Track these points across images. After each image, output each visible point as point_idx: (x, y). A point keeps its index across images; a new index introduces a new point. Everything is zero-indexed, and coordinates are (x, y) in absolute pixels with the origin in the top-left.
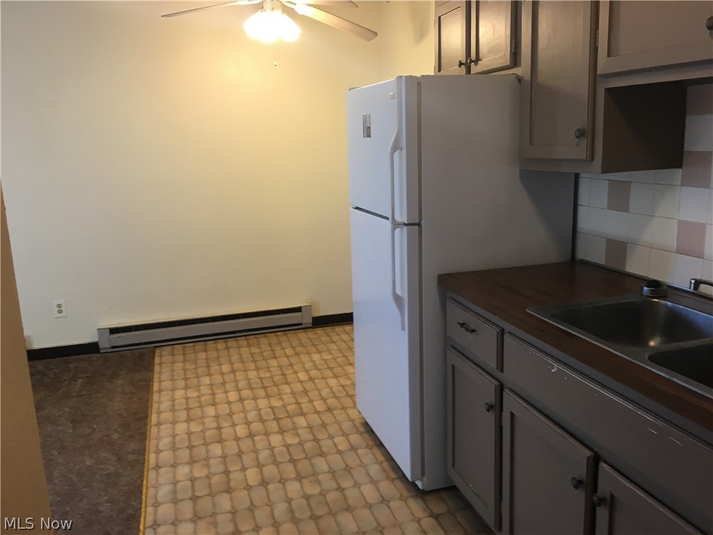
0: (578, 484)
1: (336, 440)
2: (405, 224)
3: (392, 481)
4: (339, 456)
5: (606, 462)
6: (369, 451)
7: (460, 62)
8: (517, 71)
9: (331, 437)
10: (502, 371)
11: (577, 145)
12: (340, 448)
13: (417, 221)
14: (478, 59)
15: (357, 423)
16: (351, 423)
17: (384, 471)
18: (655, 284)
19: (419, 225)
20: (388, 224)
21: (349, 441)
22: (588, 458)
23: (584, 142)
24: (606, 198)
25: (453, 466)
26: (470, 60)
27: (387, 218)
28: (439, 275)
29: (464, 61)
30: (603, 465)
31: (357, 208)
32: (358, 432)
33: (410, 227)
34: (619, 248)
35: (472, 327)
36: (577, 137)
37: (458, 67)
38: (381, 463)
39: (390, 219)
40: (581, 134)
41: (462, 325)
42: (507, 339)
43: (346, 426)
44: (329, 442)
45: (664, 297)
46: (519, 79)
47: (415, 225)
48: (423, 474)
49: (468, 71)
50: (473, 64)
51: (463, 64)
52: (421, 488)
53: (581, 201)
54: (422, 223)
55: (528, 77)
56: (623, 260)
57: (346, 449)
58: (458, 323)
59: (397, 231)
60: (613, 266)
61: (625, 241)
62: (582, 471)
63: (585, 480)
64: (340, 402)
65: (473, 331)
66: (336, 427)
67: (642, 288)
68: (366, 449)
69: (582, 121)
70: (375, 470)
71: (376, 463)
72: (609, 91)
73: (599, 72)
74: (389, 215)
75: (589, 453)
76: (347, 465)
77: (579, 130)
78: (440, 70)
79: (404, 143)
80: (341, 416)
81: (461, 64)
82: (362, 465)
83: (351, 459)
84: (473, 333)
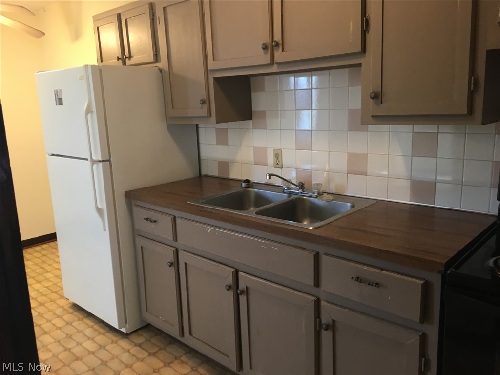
0: (229, 288)
1: (54, 322)
2: (100, 161)
3: (104, 334)
4: (59, 331)
5: (241, 272)
6: (81, 322)
7: (118, 57)
8: (159, 65)
9: (49, 321)
10: (176, 240)
11: (201, 108)
12: (58, 325)
13: (108, 159)
14: (130, 57)
15: (66, 307)
16: (61, 309)
17: (96, 330)
18: (247, 181)
19: (109, 161)
20: (88, 163)
21: (64, 320)
22: (233, 272)
23: (205, 106)
24: (215, 139)
25: (147, 310)
26: (126, 56)
27: (87, 159)
28: (126, 192)
29: (120, 57)
30: (241, 274)
31: (53, 155)
32: (69, 313)
33: (103, 162)
34: (225, 165)
35: (154, 219)
36: (201, 104)
37: (116, 60)
38: (92, 327)
39: (89, 159)
40: (203, 102)
41: (147, 219)
42: (178, 221)
43: (59, 311)
44: (49, 324)
45: (252, 187)
46: (161, 71)
47: (106, 161)
48: (126, 322)
49: (124, 63)
50: (127, 59)
51: (120, 59)
52: (125, 332)
53: (201, 141)
54: (112, 159)
55: (166, 69)
56: (228, 171)
57: (63, 325)
58: (144, 219)
59: (95, 166)
60: (222, 176)
61: (228, 161)
62: (230, 280)
63: (232, 284)
64: (48, 298)
65: (155, 221)
66: (51, 313)
67: (241, 184)
68: (79, 322)
69: (203, 95)
70: (88, 332)
71: (89, 327)
72: (216, 79)
73: (209, 68)
74: (88, 156)
75: (233, 270)
76: (67, 335)
77: (202, 100)
78: (102, 62)
79: (94, 108)
80: (52, 306)
81: (119, 59)
82: (79, 331)
83: (69, 330)
84: (156, 223)
